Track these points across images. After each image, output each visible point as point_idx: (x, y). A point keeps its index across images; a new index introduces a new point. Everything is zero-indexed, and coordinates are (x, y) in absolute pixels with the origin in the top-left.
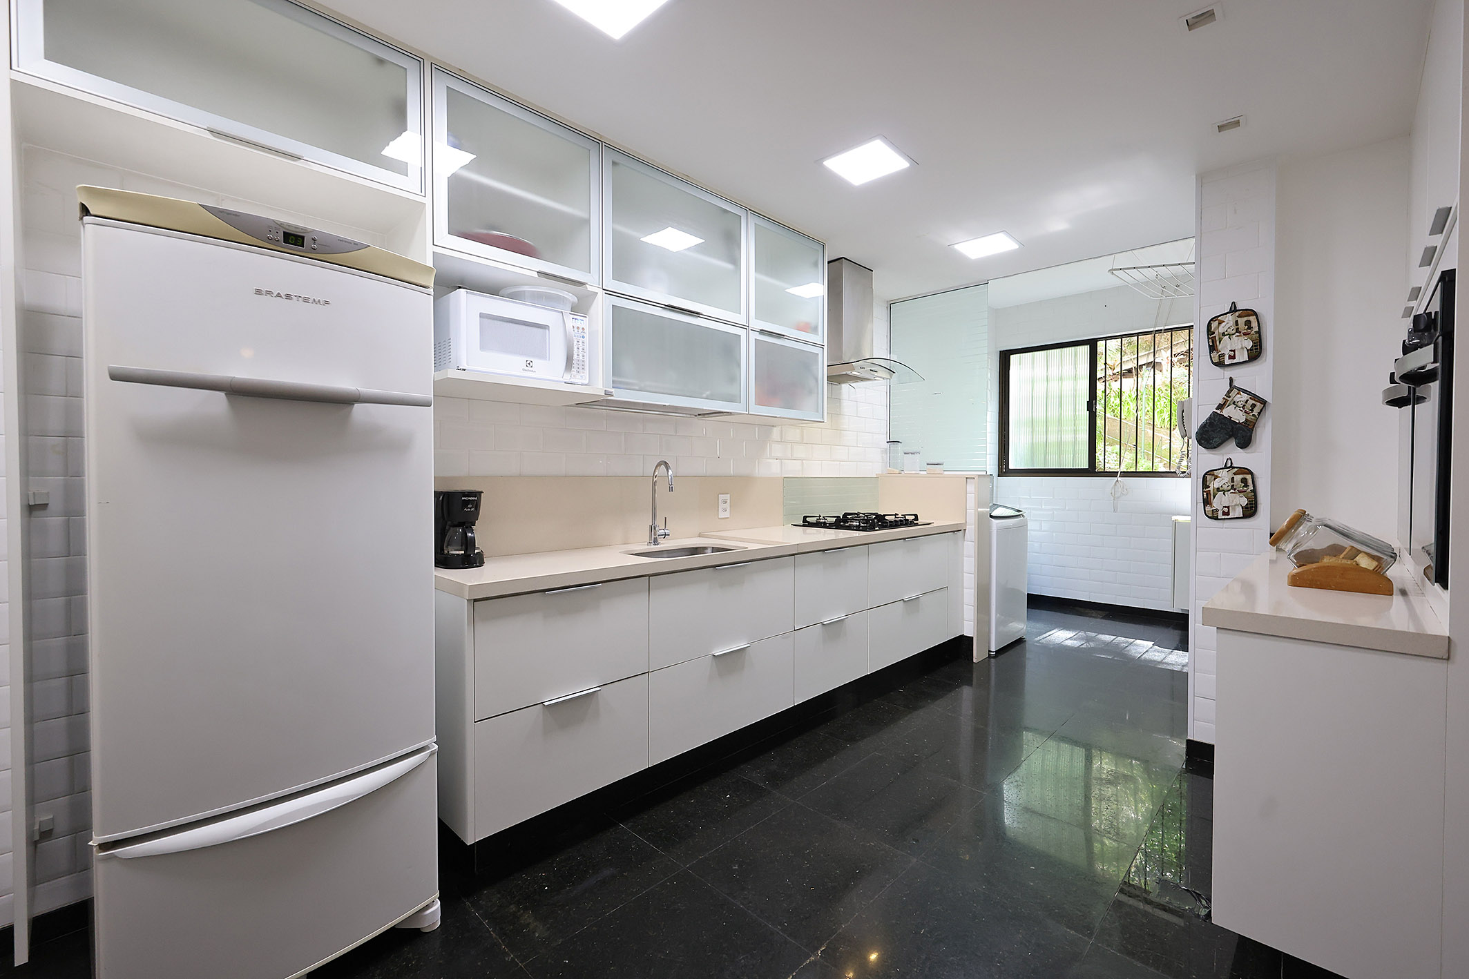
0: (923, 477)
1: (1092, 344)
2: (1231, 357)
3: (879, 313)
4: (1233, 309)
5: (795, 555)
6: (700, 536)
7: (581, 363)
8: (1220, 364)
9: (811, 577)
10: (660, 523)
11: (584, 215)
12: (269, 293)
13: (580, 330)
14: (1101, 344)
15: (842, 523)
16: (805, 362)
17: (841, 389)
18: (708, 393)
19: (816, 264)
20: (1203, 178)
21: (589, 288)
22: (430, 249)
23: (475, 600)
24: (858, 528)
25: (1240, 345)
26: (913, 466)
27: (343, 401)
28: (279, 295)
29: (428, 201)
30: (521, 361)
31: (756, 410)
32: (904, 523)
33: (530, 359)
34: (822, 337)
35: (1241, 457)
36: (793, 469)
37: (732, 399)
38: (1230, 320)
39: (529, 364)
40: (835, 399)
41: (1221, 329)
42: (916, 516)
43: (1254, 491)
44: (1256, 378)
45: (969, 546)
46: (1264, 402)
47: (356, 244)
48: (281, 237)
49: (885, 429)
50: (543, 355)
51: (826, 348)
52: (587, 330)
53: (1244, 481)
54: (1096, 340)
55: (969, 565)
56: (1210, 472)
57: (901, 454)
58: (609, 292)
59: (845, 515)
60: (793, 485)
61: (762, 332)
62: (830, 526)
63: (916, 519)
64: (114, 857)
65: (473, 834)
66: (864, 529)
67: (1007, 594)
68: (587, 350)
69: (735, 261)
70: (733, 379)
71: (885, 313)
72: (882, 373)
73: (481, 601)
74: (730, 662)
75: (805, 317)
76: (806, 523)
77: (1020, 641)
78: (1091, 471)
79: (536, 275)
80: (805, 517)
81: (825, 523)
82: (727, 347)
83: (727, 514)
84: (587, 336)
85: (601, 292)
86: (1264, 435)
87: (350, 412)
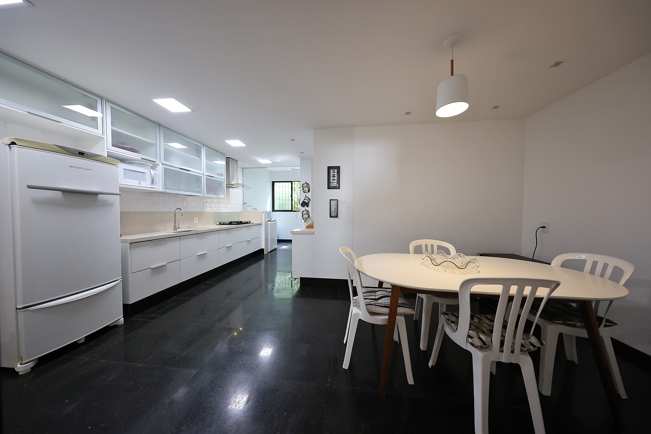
0: (252, 212)
1: (292, 182)
2: (306, 191)
3: (240, 171)
4: (306, 183)
5: (218, 231)
6: (188, 228)
7: (155, 183)
8: (304, 192)
9: (223, 236)
10: (177, 224)
11: (155, 143)
12: (74, 167)
13: (155, 174)
14: (293, 182)
15: (230, 223)
16: (220, 184)
17: (229, 190)
18: (192, 191)
19: (222, 159)
20: (301, 159)
21: (157, 163)
22: (106, 150)
23: (131, 243)
24: (235, 224)
25: (307, 189)
26: (249, 209)
27: (96, 194)
28: (77, 167)
29: (105, 137)
30: (137, 181)
31: (206, 195)
32: (247, 223)
33: (140, 181)
34: (224, 177)
35: (307, 209)
36: (215, 210)
37: (199, 192)
38: (305, 184)
39: (140, 182)
40: (228, 192)
41: (304, 186)
42: (250, 221)
43: (309, 214)
44: (309, 195)
45: (263, 228)
46: (310, 199)
47: (99, 155)
48: (77, 153)
49: (242, 200)
50: (144, 180)
51: (225, 180)
52: (157, 174)
53: (308, 212)
54: (292, 181)
55: (263, 232)
56: (303, 211)
57: (246, 206)
58: (163, 164)
59: (231, 222)
60: (216, 214)
61: (208, 176)
62: (228, 224)
63: (250, 222)
64: (28, 310)
65: (131, 301)
66: (237, 225)
67: (272, 239)
68: (157, 179)
69: (200, 157)
70: (200, 187)
71: (241, 171)
72: (240, 187)
73: (133, 243)
74: (202, 256)
75: (220, 172)
76: (220, 224)
77: (276, 249)
78: (292, 211)
79: (140, 159)
80: (220, 223)
81: (226, 224)
82: (198, 179)
83: (197, 222)
84: (157, 176)
85: (161, 164)
86: (310, 204)
87: (98, 196)
